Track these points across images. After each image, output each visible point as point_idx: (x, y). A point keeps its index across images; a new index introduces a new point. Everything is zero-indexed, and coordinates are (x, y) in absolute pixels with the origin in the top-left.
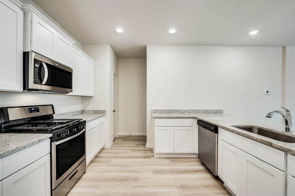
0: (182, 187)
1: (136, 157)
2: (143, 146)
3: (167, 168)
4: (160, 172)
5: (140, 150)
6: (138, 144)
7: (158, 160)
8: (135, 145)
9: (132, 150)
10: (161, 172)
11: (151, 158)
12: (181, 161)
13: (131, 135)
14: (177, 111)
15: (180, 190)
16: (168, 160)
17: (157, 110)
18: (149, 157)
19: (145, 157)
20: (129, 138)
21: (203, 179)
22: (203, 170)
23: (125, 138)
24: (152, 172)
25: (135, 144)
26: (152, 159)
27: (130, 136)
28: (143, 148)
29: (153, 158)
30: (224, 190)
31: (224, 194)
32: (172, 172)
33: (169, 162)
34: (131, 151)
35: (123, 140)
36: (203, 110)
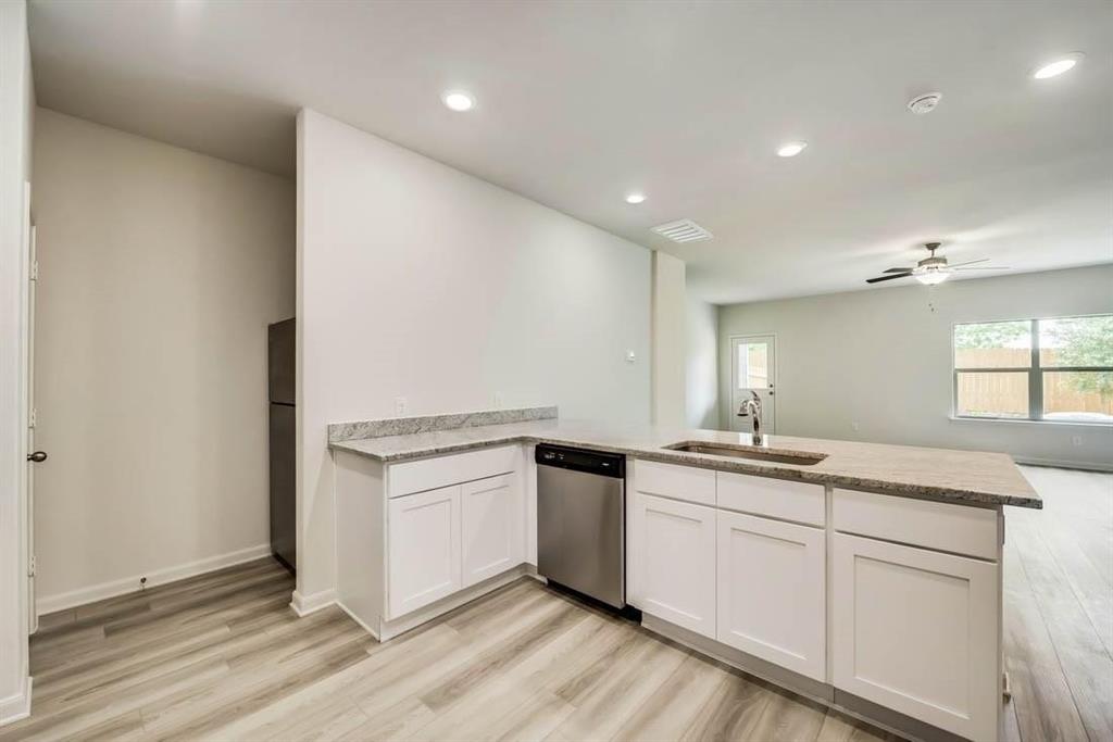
0: (566, 694)
1: (290, 685)
2: (275, 616)
3: (466, 657)
4: (453, 691)
5: (281, 643)
6: (238, 621)
7: (405, 645)
8: (226, 630)
9: (231, 661)
10: (456, 686)
11: (365, 652)
12: (491, 612)
13: (147, 586)
14: (435, 424)
15: (569, 708)
16: (444, 625)
17: (355, 426)
18: (357, 653)
19: (336, 663)
20: (146, 608)
21: (590, 637)
22: (571, 610)
23: (114, 617)
24: (424, 708)
25: (219, 626)
26: (377, 657)
27: (144, 593)
28: (285, 629)
29: (377, 648)
30: (652, 640)
31: (659, 649)
32: (495, 663)
33: (454, 632)
34: (224, 668)
35: (108, 633)
36: (512, 411)
